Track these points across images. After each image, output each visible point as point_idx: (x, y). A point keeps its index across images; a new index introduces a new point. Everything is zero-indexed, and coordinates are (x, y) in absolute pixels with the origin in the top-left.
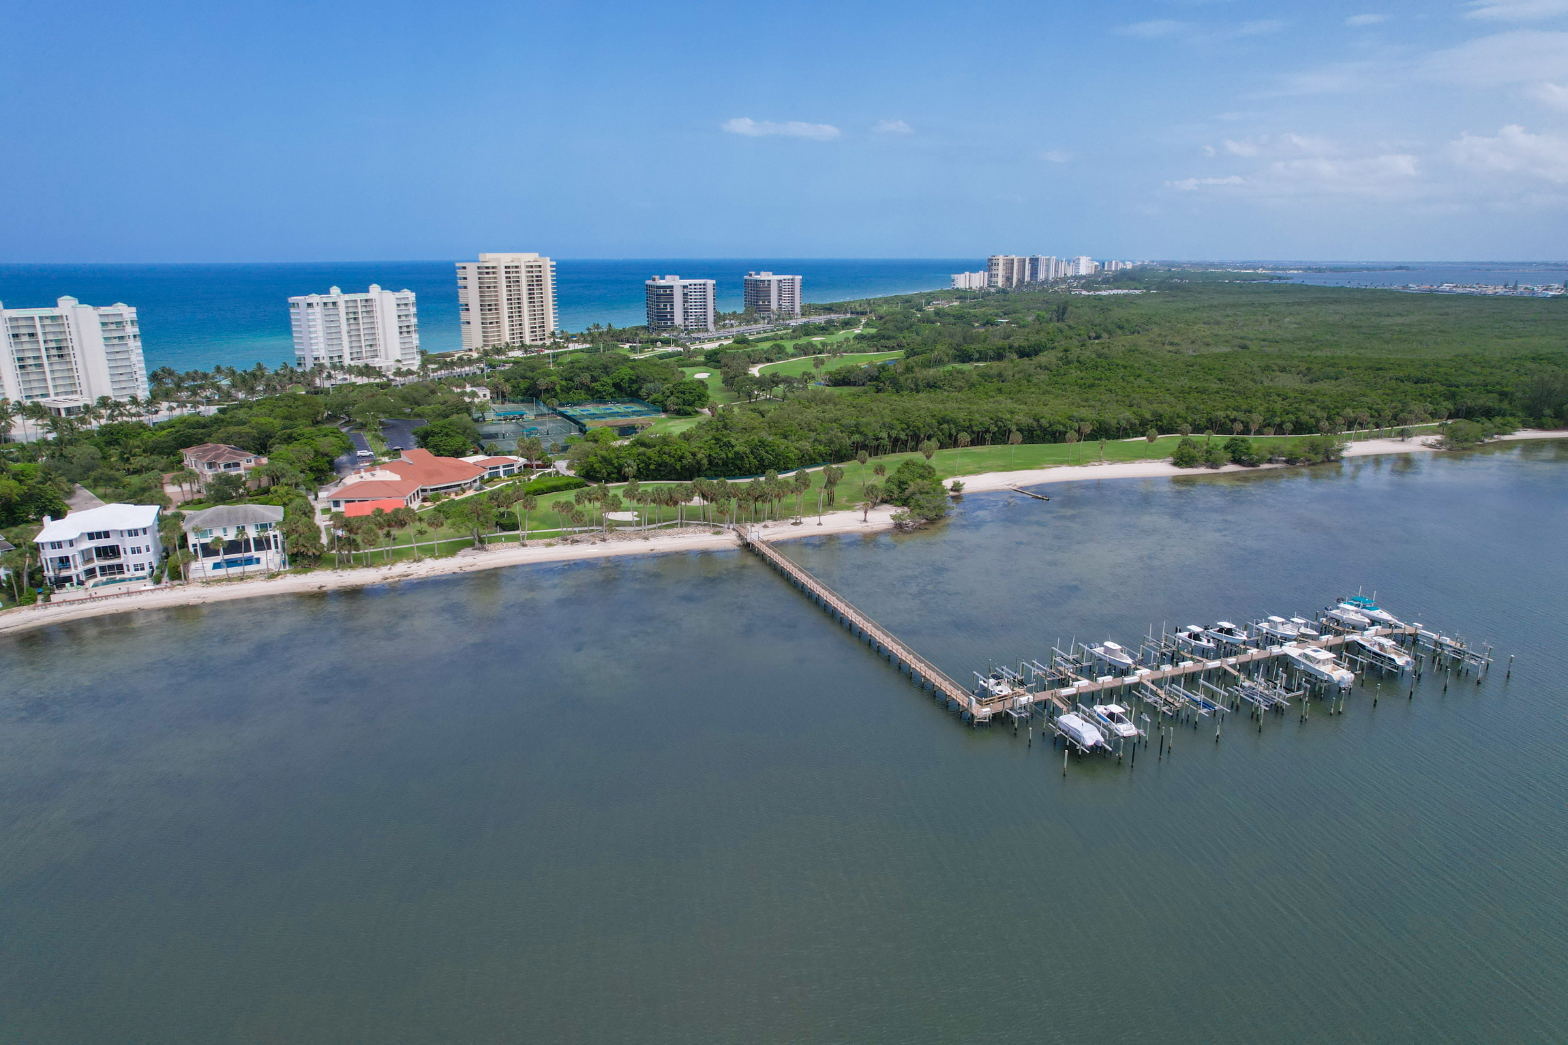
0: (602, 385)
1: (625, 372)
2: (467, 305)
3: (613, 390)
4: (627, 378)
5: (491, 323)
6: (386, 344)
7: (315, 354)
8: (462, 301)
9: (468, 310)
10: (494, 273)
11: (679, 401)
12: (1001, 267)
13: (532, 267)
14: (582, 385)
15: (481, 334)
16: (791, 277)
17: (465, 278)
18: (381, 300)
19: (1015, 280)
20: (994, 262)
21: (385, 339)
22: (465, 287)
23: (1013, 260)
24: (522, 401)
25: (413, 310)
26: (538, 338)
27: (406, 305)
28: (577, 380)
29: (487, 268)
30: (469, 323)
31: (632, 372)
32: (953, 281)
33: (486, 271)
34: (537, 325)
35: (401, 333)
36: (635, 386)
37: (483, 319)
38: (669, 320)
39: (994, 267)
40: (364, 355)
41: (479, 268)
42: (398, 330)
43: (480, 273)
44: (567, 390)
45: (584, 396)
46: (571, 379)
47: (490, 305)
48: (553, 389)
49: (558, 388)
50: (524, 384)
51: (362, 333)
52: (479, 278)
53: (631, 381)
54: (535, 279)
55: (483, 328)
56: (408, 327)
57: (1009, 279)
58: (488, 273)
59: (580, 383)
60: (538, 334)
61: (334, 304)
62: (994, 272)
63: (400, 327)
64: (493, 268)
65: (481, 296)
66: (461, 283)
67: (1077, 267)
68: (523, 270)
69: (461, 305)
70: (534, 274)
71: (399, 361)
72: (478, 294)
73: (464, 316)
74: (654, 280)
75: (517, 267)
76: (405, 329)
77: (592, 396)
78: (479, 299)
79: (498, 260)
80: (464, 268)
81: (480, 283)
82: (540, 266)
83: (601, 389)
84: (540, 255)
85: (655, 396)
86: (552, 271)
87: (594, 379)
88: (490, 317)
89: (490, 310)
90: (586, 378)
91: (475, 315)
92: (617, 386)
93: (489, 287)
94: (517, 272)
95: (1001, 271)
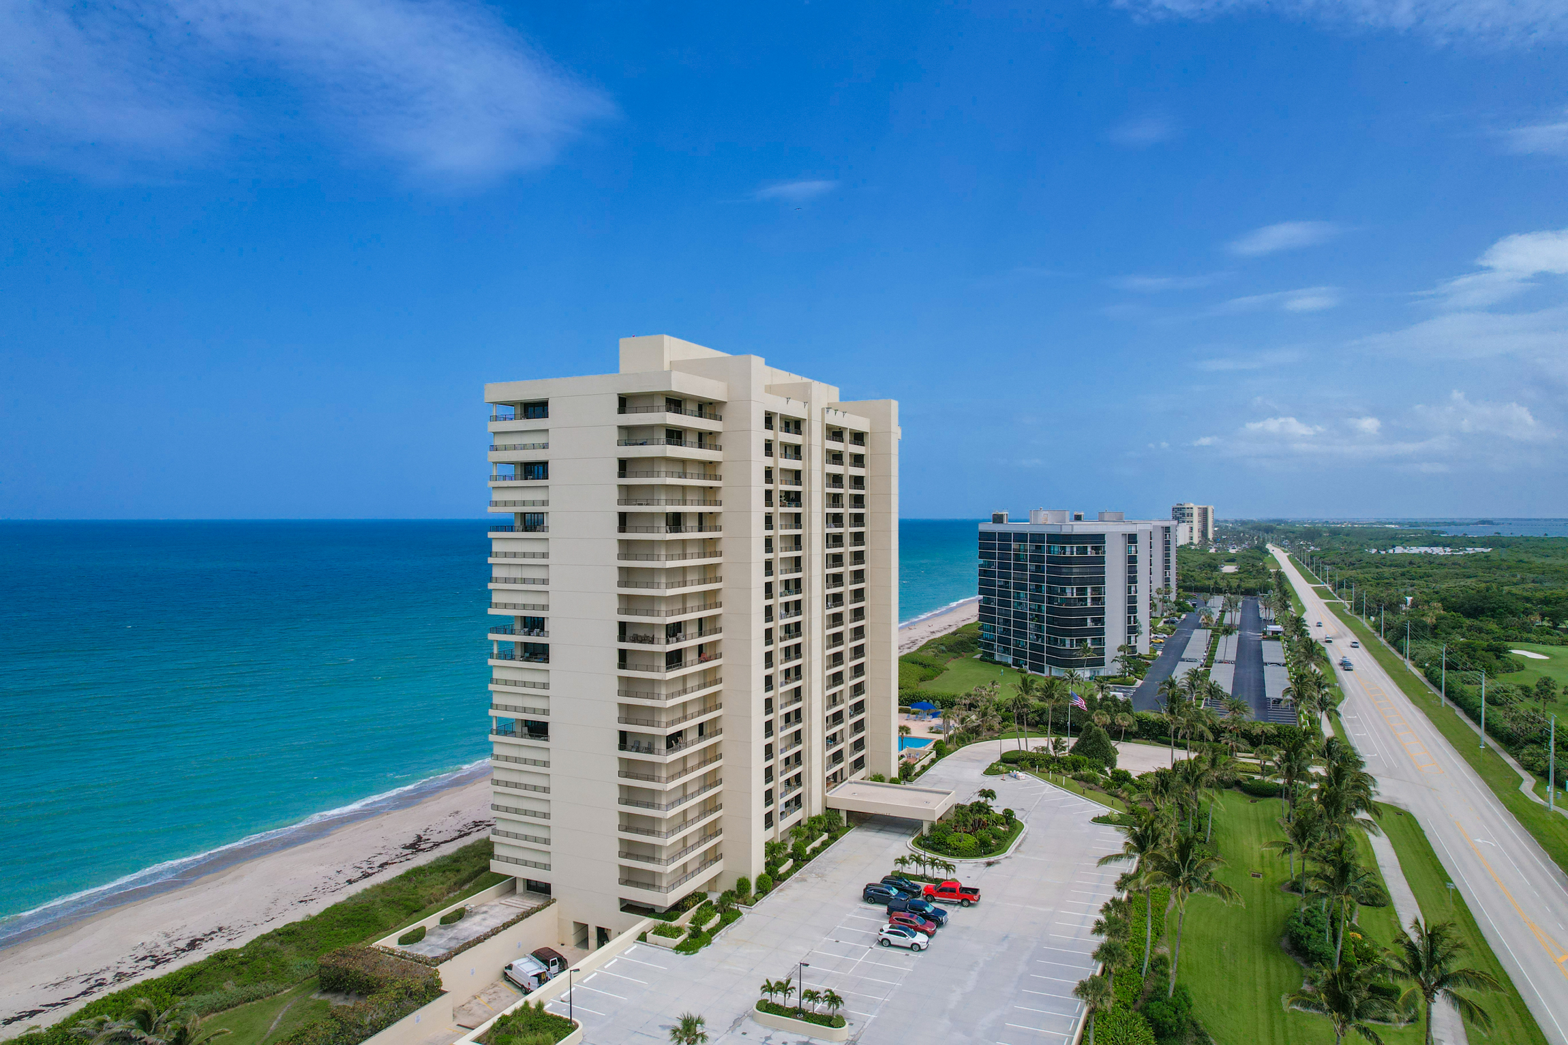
2: (535, 624)
5: (674, 741)
8: (511, 601)
9: (539, 653)
10: (704, 438)
13: (841, 436)
15: (611, 809)
30: (538, 730)
37: (628, 714)
38: (1090, 632)
41: (625, 403)
43: (630, 435)
47: (674, 630)
52: (624, 466)
54: (848, 490)
55: (628, 768)
58: (675, 435)
65: (627, 576)
68: (814, 445)
69: (504, 626)
72: (611, 562)
75: (797, 427)
78: (611, 590)
81: (628, 493)
89: (675, 659)
93: (675, 522)
94: (796, 451)
95: (1196, 525)
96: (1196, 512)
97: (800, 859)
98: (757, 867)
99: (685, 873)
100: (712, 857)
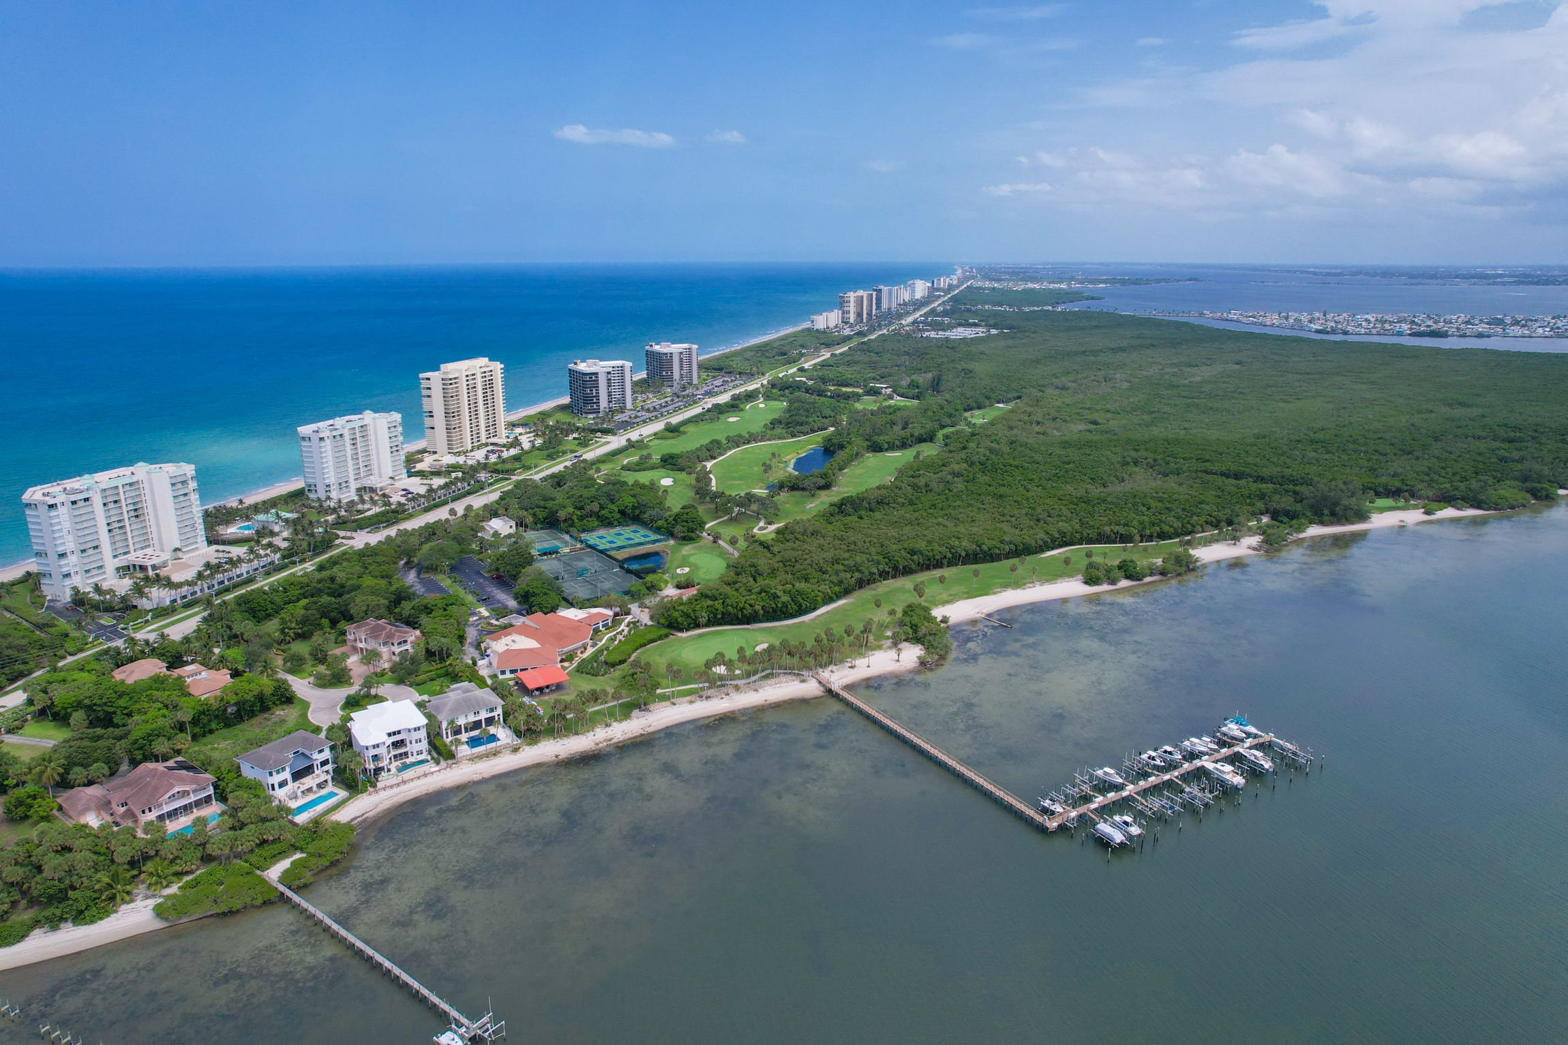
0: (611, 513)
1: (628, 501)
2: (431, 412)
3: (619, 516)
4: (630, 505)
5: (454, 428)
6: (379, 463)
7: (327, 482)
8: (426, 408)
9: (432, 416)
10: (456, 383)
11: (685, 529)
12: (852, 304)
13: (485, 372)
14: (591, 514)
15: (446, 439)
16: (686, 346)
17: (429, 388)
18: (375, 425)
19: (865, 316)
20: (846, 299)
21: (378, 459)
22: (429, 396)
23: (862, 297)
24: (542, 529)
25: (400, 429)
26: (491, 435)
27: (395, 427)
28: (588, 508)
29: (451, 379)
30: (433, 428)
31: (634, 500)
32: (812, 322)
33: (447, 382)
34: (490, 424)
35: (392, 452)
36: (637, 512)
37: (447, 425)
39: (846, 304)
40: (362, 476)
41: (443, 379)
42: (389, 450)
43: (444, 384)
44: (581, 518)
45: (596, 523)
46: (581, 508)
47: (453, 412)
48: (571, 519)
49: (575, 518)
50: (541, 514)
51: (360, 455)
52: (443, 389)
53: (634, 508)
54: (488, 383)
55: (448, 433)
56: (397, 446)
57: (859, 315)
58: (451, 384)
59: (591, 511)
60: (491, 431)
61: (341, 435)
62: (846, 309)
63: (391, 447)
64: (455, 378)
65: (445, 405)
66: (425, 392)
67: (913, 291)
68: (479, 376)
69: (426, 412)
70: (487, 379)
71: (391, 478)
72: (442, 403)
73: (428, 422)
74: (576, 364)
75: (473, 375)
76: (395, 449)
77: (602, 521)
78: (442, 407)
79: (460, 371)
80: (428, 379)
81: (444, 393)
82: (491, 371)
83: (609, 515)
84: (490, 360)
85: (660, 523)
86: (502, 373)
87: (602, 508)
88: (454, 422)
89: (454, 417)
90: (595, 507)
91: (439, 421)
92: (622, 512)
93: (452, 397)
94: (475, 379)
95: (852, 308)
96: (852, 300)
97: (478, 449)
98: (470, 448)
99: (457, 448)
100: (462, 446)
